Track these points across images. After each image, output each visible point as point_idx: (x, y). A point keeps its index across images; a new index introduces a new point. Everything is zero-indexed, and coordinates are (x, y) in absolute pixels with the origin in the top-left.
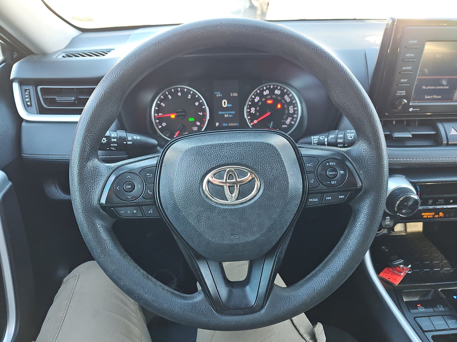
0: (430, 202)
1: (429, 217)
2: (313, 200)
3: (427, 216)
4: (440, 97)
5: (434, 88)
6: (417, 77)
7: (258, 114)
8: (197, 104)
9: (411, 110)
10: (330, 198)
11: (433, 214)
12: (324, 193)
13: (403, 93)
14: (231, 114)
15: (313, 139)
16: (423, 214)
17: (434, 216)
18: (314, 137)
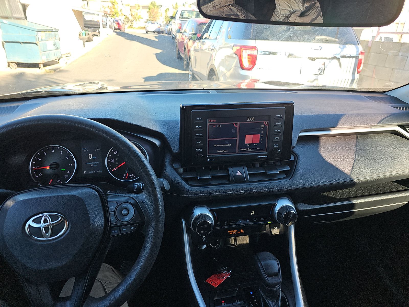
0: (226, 223)
1: (233, 233)
2: (114, 232)
3: (232, 232)
4: (227, 151)
5: (221, 145)
6: (208, 140)
7: (117, 163)
8: (67, 158)
9: (208, 160)
10: (125, 229)
11: (236, 231)
12: (121, 226)
13: (200, 150)
14: (96, 164)
15: (135, 185)
16: (229, 232)
17: (237, 232)
18: (135, 184)
